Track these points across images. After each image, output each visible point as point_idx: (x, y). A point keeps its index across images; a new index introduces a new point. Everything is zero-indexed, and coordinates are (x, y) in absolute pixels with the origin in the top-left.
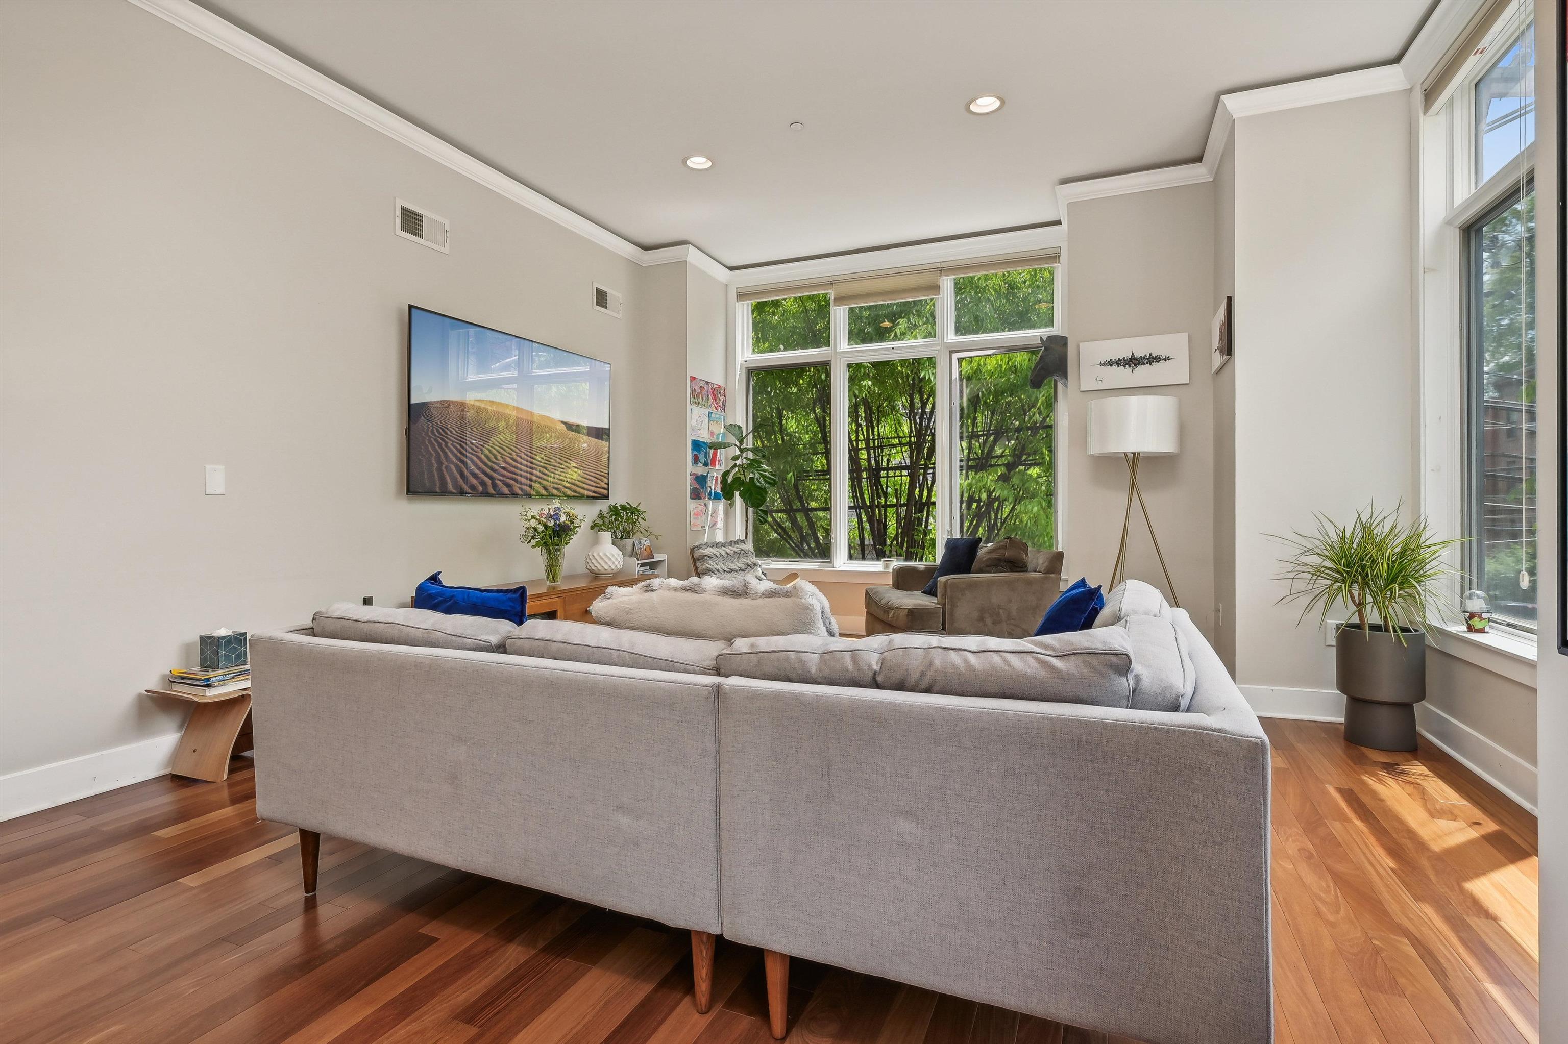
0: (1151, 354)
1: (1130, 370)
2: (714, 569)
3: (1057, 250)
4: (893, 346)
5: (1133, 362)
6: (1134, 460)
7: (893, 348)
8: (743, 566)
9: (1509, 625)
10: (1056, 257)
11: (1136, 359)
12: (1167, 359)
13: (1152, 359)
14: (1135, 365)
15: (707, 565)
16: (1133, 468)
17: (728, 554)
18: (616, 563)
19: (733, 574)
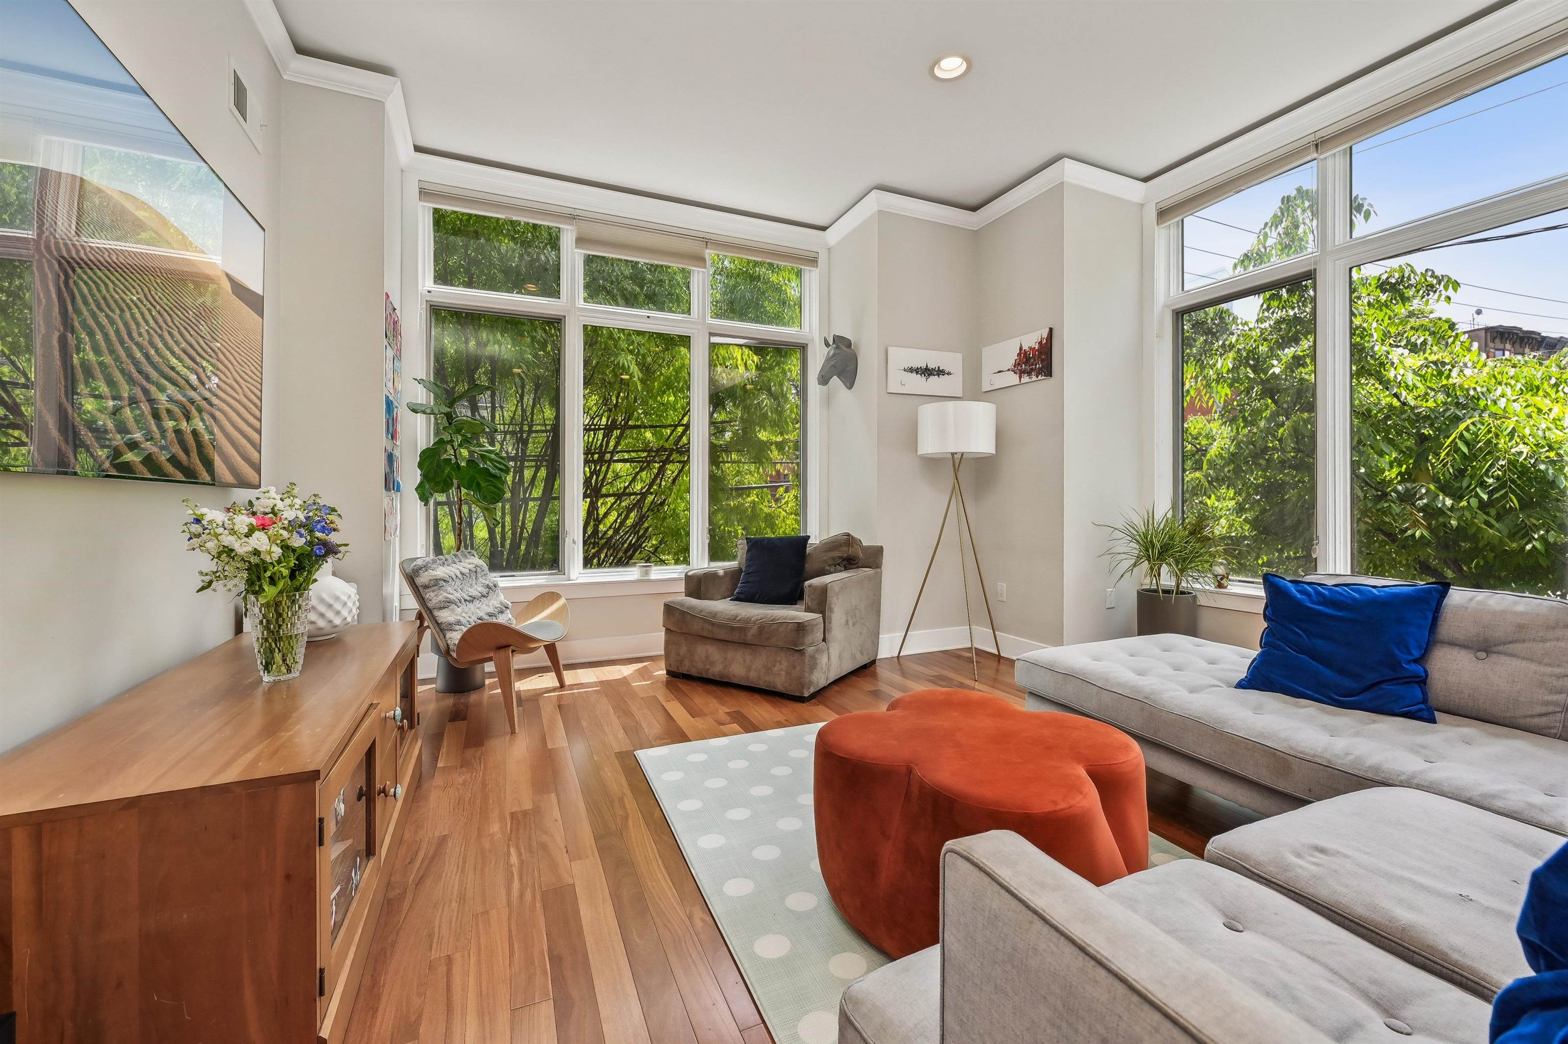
0: (939, 367)
1: (924, 378)
2: (456, 600)
3: (814, 255)
4: (649, 315)
5: (927, 372)
6: (957, 462)
7: (648, 317)
8: (485, 591)
9: (1240, 581)
10: (813, 261)
11: (929, 370)
12: (949, 374)
13: (940, 372)
14: (929, 375)
15: (445, 594)
16: (956, 470)
17: (462, 574)
18: (345, 613)
19: (476, 602)
